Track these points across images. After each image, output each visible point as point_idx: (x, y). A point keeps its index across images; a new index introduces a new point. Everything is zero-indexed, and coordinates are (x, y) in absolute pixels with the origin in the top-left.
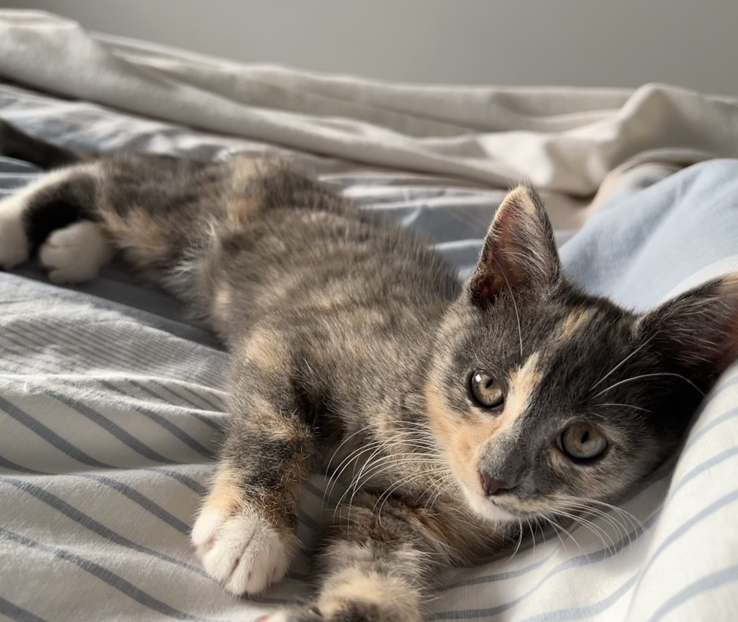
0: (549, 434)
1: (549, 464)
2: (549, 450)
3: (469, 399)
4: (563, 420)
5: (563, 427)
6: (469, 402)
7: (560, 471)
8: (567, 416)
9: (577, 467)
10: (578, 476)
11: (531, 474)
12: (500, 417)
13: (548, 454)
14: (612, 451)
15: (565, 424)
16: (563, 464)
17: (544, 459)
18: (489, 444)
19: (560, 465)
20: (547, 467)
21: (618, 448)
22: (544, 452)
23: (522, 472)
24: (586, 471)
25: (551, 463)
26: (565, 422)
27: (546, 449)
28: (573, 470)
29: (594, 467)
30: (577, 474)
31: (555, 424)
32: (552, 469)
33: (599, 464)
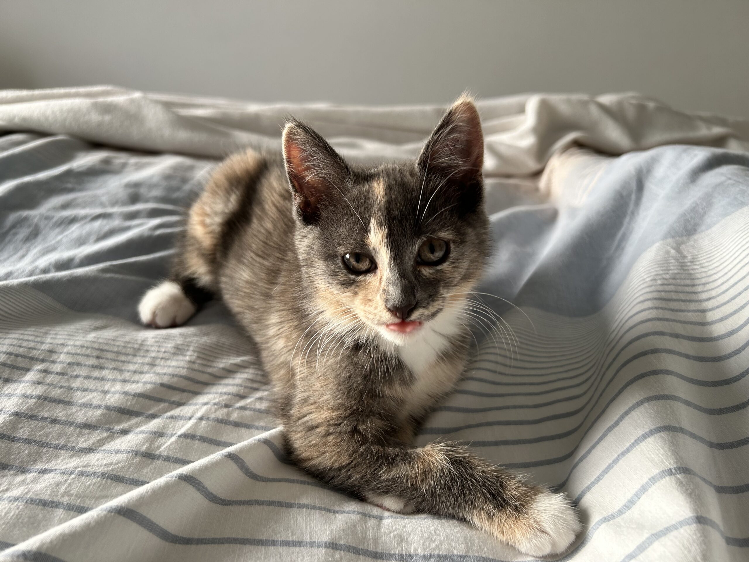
0: (412, 260)
1: (424, 277)
2: (418, 269)
3: (352, 275)
4: (414, 247)
5: (417, 250)
6: (353, 277)
7: (432, 276)
8: (415, 243)
9: (439, 267)
10: (443, 272)
11: (419, 289)
12: (378, 271)
13: (419, 271)
14: (452, 246)
15: (416, 248)
16: (431, 271)
17: (420, 276)
18: (384, 290)
19: (429, 273)
20: (424, 279)
21: (454, 242)
22: (417, 272)
23: (414, 291)
24: (445, 266)
25: (425, 276)
26: (416, 247)
27: (416, 270)
28: (438, 271)
29: (448, 261)
30: (441, 271)
31: (411, 252)
32: (427, 279)
33: (450, 257)
